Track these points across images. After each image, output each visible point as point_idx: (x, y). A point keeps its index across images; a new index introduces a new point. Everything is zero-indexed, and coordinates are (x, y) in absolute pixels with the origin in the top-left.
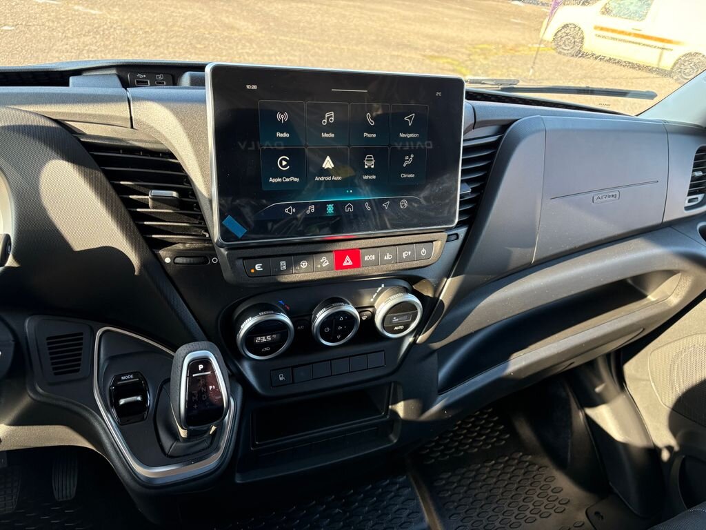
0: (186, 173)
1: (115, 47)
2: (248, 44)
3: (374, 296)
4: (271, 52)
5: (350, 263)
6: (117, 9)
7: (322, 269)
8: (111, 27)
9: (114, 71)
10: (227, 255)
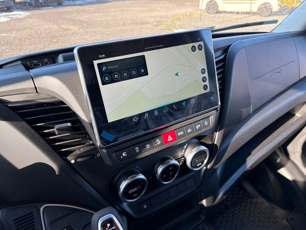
0: (73, 111)
1: (17, 49)
2: (76, 36)
3: (183, 151)
4: (87, 37)
5: (171, 139)
6: (14, 32)
7: (158, 146)
8: (13, 40)
9: (20, 62)
10: (106, 152)
